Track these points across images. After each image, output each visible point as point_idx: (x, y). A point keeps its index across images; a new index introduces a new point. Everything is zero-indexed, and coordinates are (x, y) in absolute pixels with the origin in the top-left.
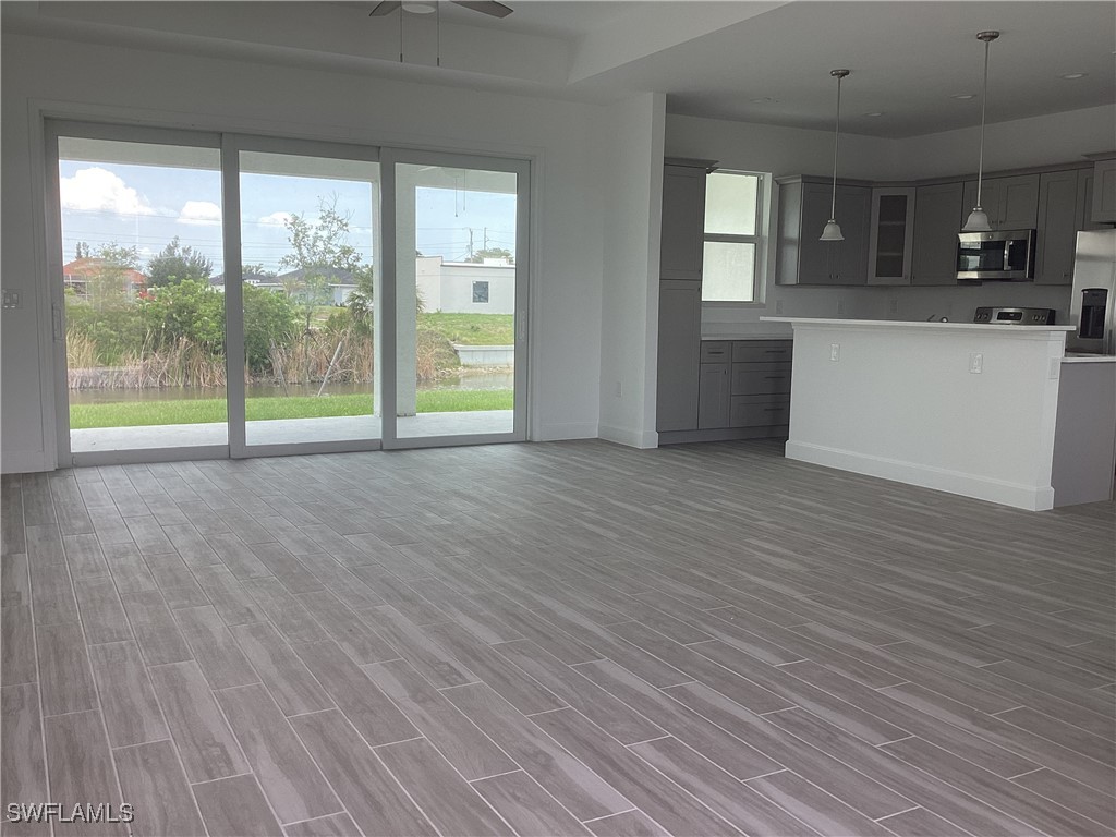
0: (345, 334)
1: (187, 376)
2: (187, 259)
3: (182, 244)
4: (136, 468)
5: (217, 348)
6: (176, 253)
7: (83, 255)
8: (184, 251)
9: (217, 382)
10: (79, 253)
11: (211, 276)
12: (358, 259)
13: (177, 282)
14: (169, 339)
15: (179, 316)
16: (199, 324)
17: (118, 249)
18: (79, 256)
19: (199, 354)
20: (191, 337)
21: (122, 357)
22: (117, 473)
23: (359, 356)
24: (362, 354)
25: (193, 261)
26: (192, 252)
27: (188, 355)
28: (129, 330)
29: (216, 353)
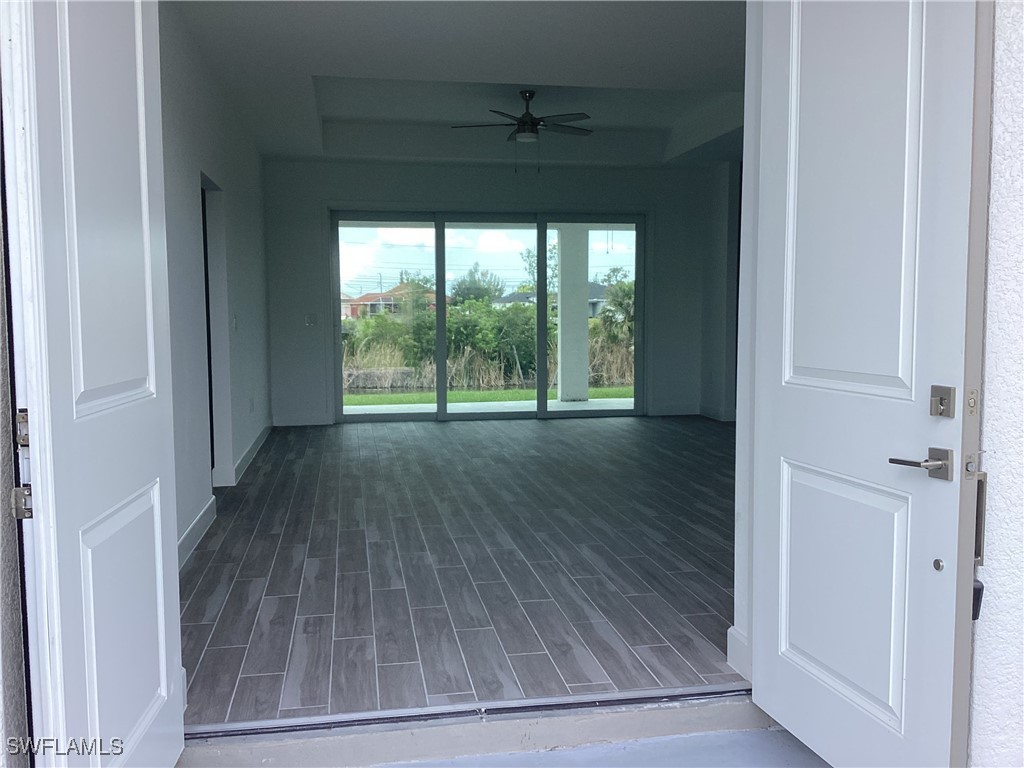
0: (597, 342)
1: (470, 378)
2: (484, 281)
3: (481, 269)
4: (379, 424)
5: (493, 355)
6: (477, 277)
7: (405, 281)
8: (482, 274)
9: (493, 383)
10: (402, 279)
11: (504, 295)
12: (625, 276)
13: (463, 302)
14: (458, 348)
15: (465, 329)
16: (480, 336)
17: (421, 277)
18: (402, 282)
19: (479, 360)
20: (474, 346)
21: (422, 363)
22: (368, 426)
23: (609, 362)
24: (611, 360)
25: (490, 283)
26: (489, 275)
27: (471, 362)
28: (428, 342)
29: (493, 359)
